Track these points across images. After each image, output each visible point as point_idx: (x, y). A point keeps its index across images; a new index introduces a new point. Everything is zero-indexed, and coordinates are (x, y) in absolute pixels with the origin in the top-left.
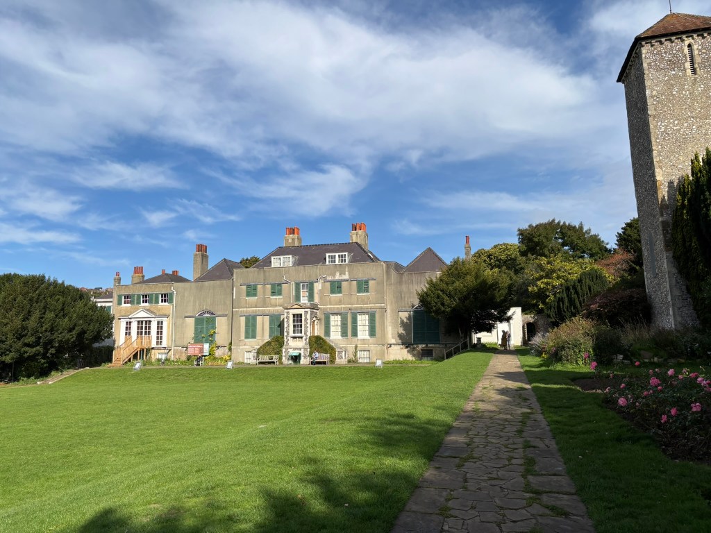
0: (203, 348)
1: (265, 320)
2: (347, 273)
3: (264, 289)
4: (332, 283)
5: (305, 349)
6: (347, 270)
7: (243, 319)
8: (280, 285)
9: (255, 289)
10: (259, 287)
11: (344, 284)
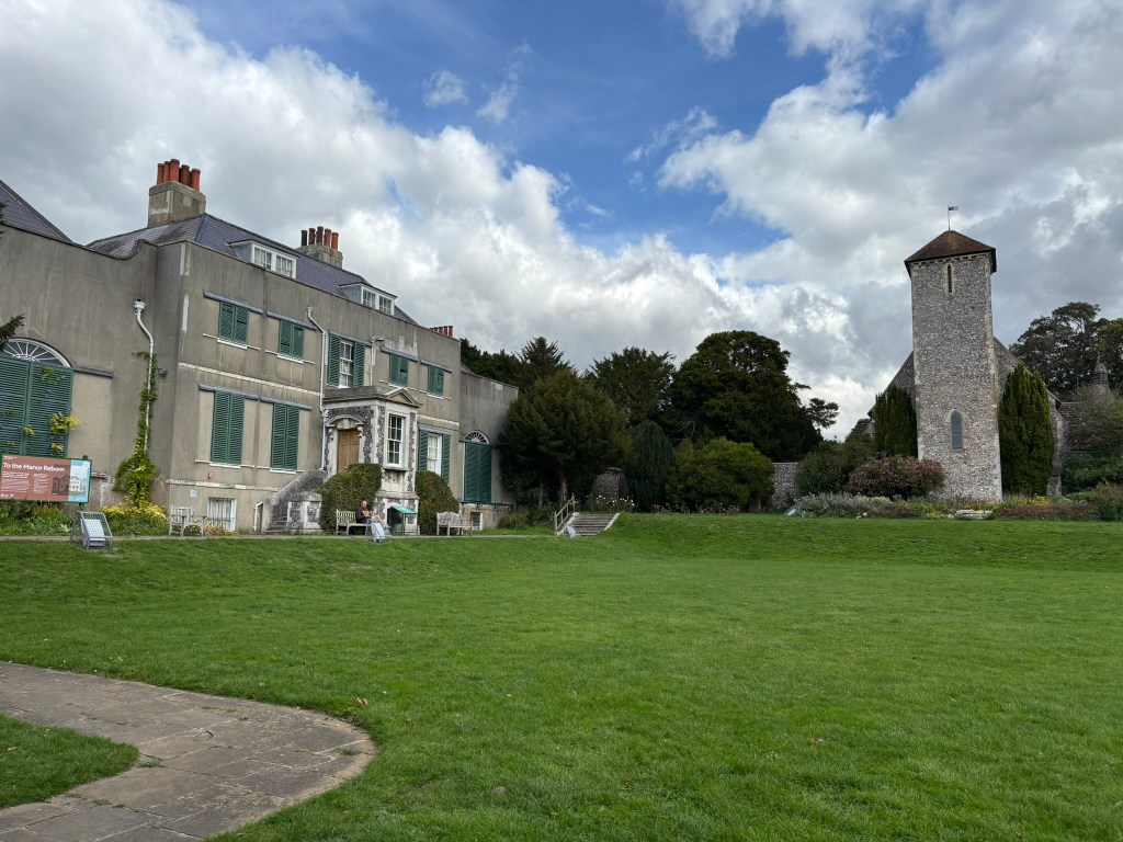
0: (67, 477)
1: (262, 413)
2: (415, 344)
3: (264, 327)
4: (394, 357)
5: (411, 500)
6: (415, 338)
7: (207, 401)
8: (299, 328)
9: (243, 322)
10: (253, 319)
11: (412, 367)
